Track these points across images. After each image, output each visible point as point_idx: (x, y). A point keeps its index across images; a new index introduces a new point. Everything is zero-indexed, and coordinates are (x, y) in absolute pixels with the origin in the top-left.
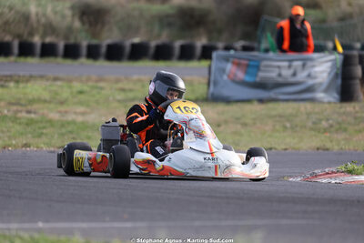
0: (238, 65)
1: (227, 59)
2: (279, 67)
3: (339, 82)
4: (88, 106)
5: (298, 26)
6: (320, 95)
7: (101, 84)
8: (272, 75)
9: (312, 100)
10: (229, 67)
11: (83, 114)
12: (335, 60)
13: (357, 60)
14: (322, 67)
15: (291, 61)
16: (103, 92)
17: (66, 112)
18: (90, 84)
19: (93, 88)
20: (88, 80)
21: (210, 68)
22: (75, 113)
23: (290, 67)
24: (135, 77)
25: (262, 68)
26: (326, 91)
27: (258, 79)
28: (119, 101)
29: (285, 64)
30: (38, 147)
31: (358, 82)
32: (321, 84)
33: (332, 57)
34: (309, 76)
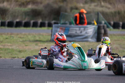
0: (62, 29)
1: (58, 27)
2: (76, 30)
3: (96, 35)
4: (11, 43)
5: (82, 16)
6: (90, 40)
7: (13, 36)
8: (73, 32)
9: (87, 41)
10: (59, 29)
11: (11, 46)
12: (95, 28)
13: (102, 28)
14: (91, 30)
15: (80, 28)
16: (14, 38)
17: (5, 45)
18: (9, 35)
19: (10, 37)
20: (8, 34)
21: (52, 30)
22: (8, 46)
23: (80, 30)
24: (24, 33)
25: (70, 30)
26: (92, 38)
27: (69, 34)
28: (21, 41)
29: (78, 29)
30: (4, 58)
31: (102, 35)
32: (90, 36)
33: (94, 26)
34: (86, 33)
